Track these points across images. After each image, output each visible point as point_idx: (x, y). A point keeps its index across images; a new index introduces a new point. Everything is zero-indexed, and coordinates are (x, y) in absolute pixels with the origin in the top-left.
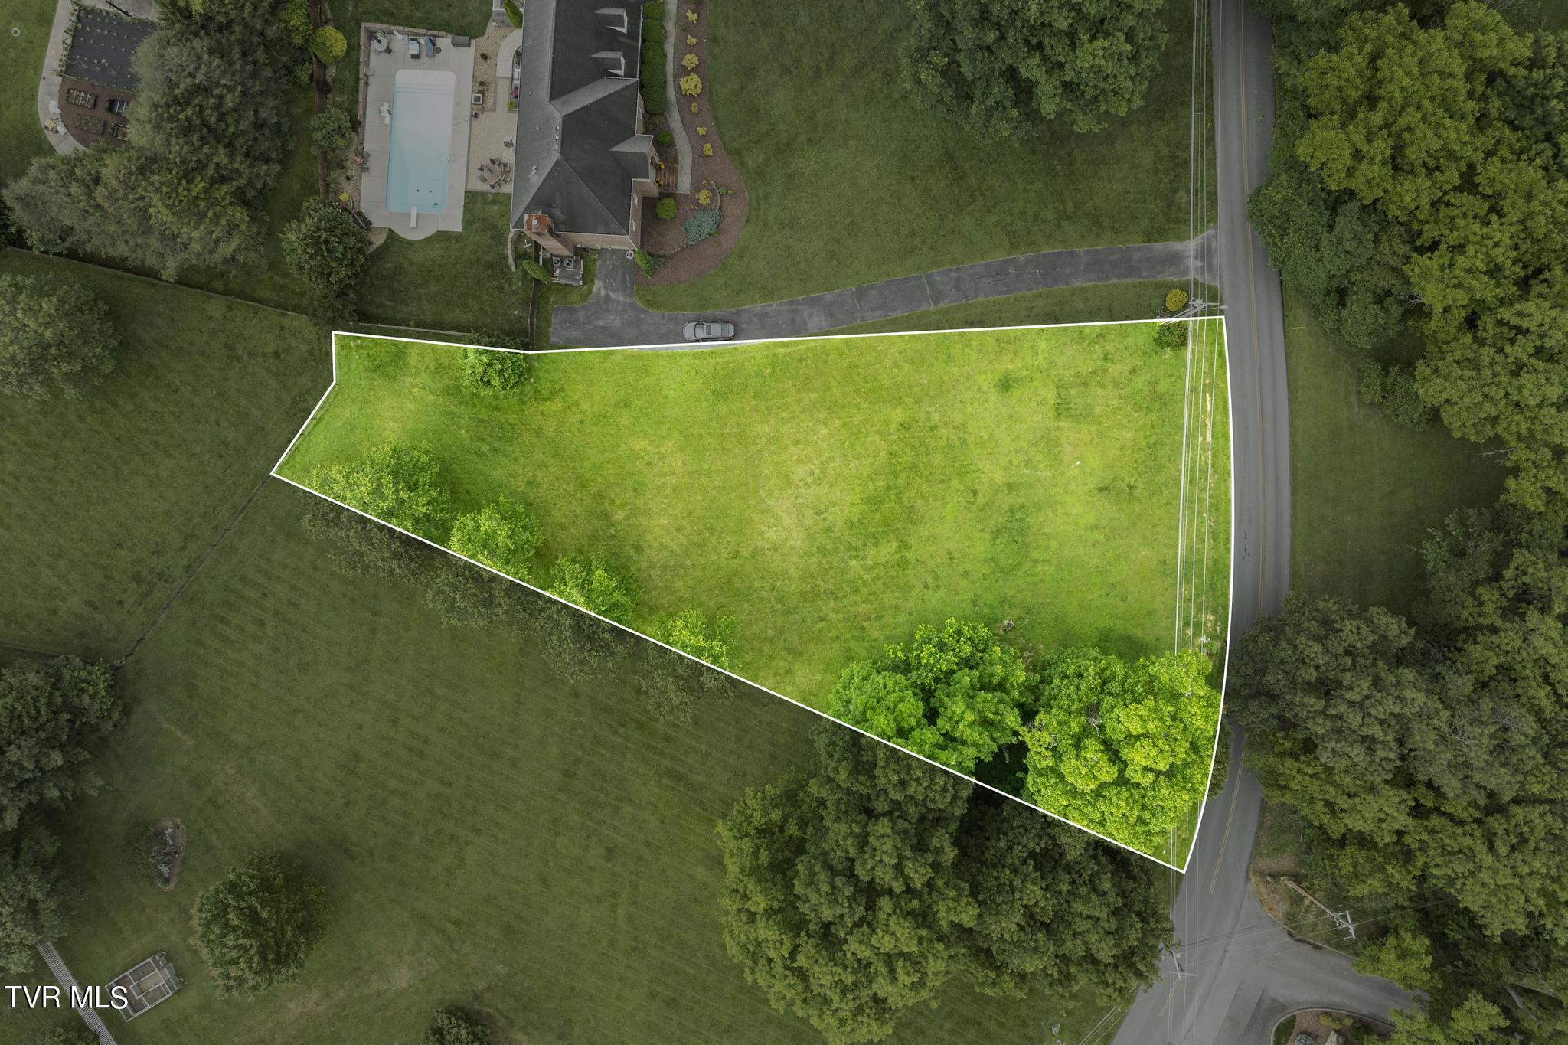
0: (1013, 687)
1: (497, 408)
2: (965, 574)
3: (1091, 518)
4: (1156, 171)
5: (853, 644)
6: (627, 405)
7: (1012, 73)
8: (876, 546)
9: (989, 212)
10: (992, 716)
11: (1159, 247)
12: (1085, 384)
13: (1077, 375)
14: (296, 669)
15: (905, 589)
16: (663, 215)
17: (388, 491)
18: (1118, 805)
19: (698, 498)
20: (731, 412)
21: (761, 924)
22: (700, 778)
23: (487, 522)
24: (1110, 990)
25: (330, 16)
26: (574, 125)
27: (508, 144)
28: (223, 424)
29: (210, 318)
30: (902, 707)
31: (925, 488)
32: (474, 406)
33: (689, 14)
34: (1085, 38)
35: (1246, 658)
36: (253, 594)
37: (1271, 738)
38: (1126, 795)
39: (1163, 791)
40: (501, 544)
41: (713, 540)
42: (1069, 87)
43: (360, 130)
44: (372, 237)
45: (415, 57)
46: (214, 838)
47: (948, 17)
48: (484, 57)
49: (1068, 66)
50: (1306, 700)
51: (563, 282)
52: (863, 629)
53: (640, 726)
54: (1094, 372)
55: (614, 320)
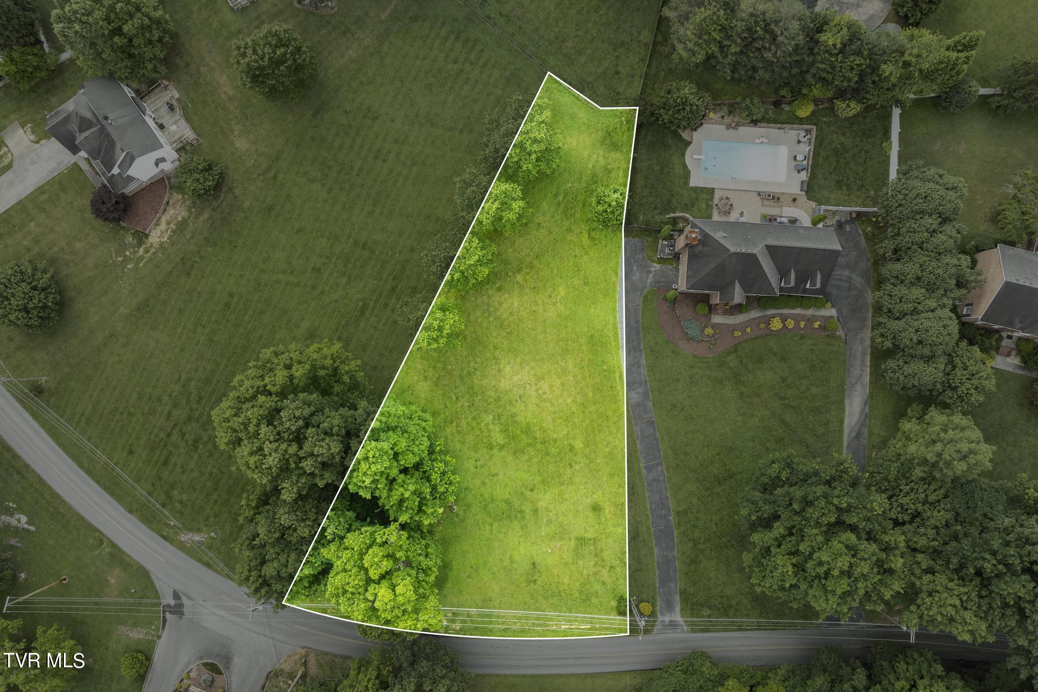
0: (421, 517)
1: (584, 205)
2: (484, 483)
3: (517, 558)
4: (722, 597)
5: (442, 416)
6: (586, 283)
7: (776, 517)
8: (500, 431)
9: (699, 499)
10: (405, 505)
11: (677, 598)
12: (596, 555)
13: (602, 550)
14: (427, 82)
15: (475, 449)
16: (699, 306)
17: (536, 147)
18: (355, 580)
19: (530, 325)
20: (581, 346)
21: (285, 373)
22: (362, 325)
23: (517, 205)
24: (247, 573)
25: (820, 107)
26: (750, 260)
27: (742, 214)
28: (576, 40)
29: (640, 33)
30: (411, 455)
31: (535, 460)
32: (586, 192)
33: (818, 323)
34: (794, 561)
35: (435, 649)
36: (473, 57)
37: (388, 663)
38: (361, 584)
39: (363, 605)
40: (504, 214)
41: (505, 334)
42: (768, 550)
43: (752, 124)
44: (686, 132)
45: (795, 158)
46: (326, 31)
47: (809, 481)
48: (794, 200)
49: (778, 550)
50: (412, 684)
51: (659, 246)
52: (451, 422)
53: (393, 289)
54: (603, 560)
55: (636, 276)
